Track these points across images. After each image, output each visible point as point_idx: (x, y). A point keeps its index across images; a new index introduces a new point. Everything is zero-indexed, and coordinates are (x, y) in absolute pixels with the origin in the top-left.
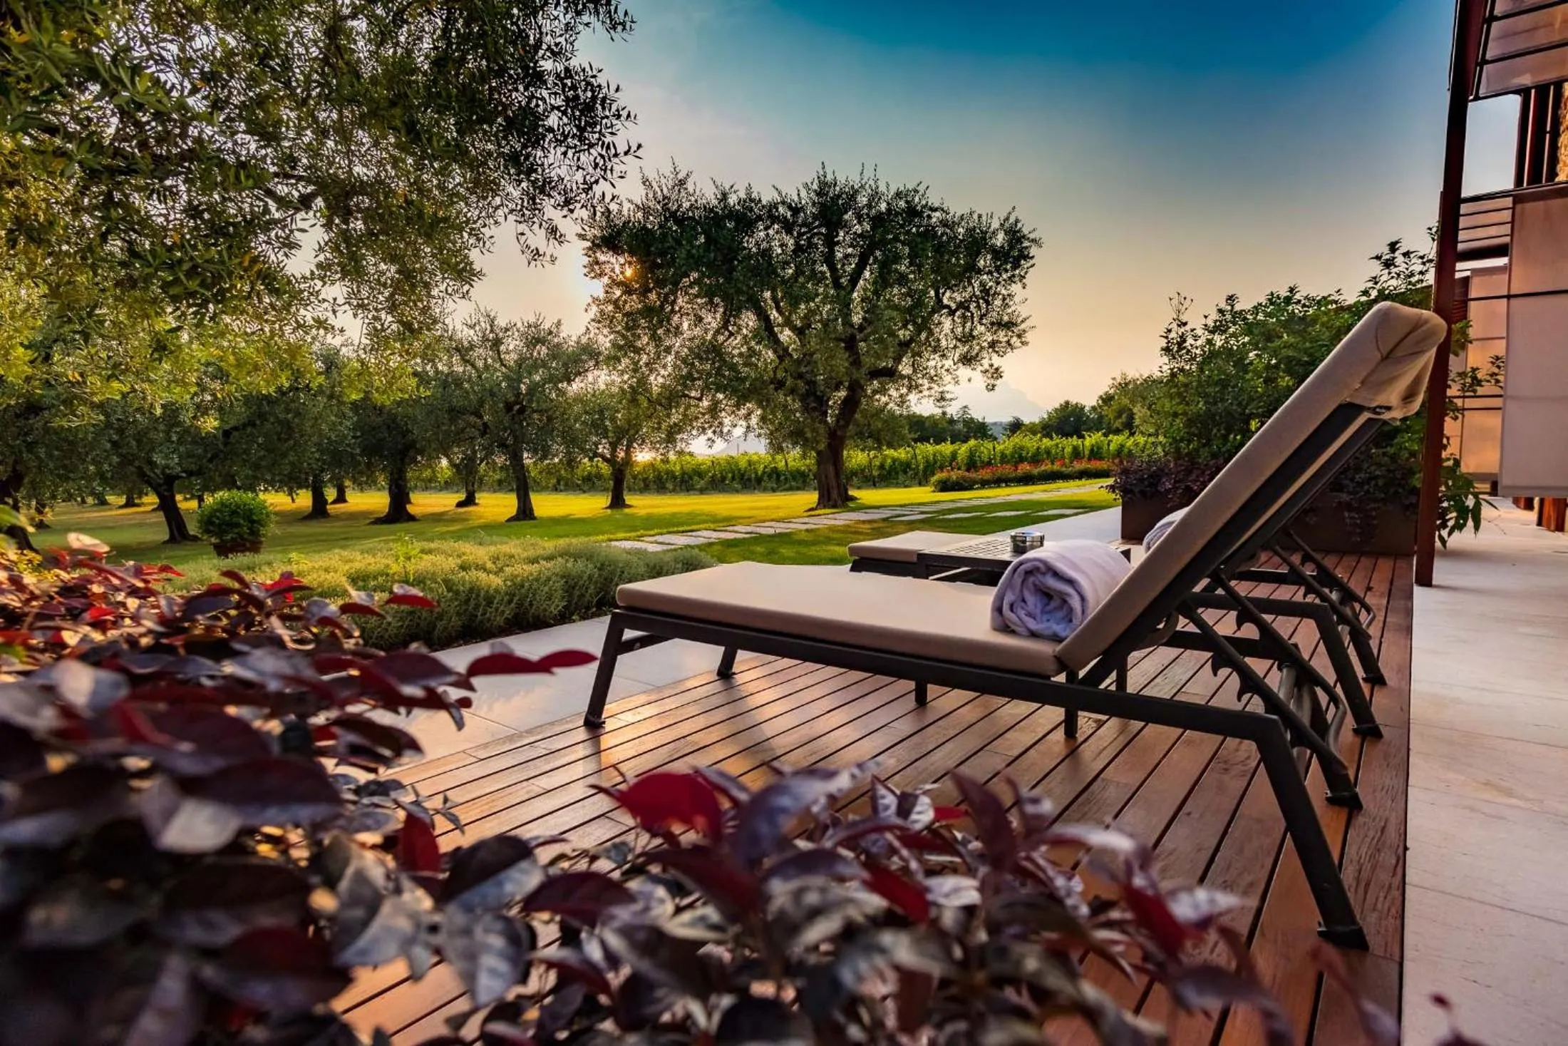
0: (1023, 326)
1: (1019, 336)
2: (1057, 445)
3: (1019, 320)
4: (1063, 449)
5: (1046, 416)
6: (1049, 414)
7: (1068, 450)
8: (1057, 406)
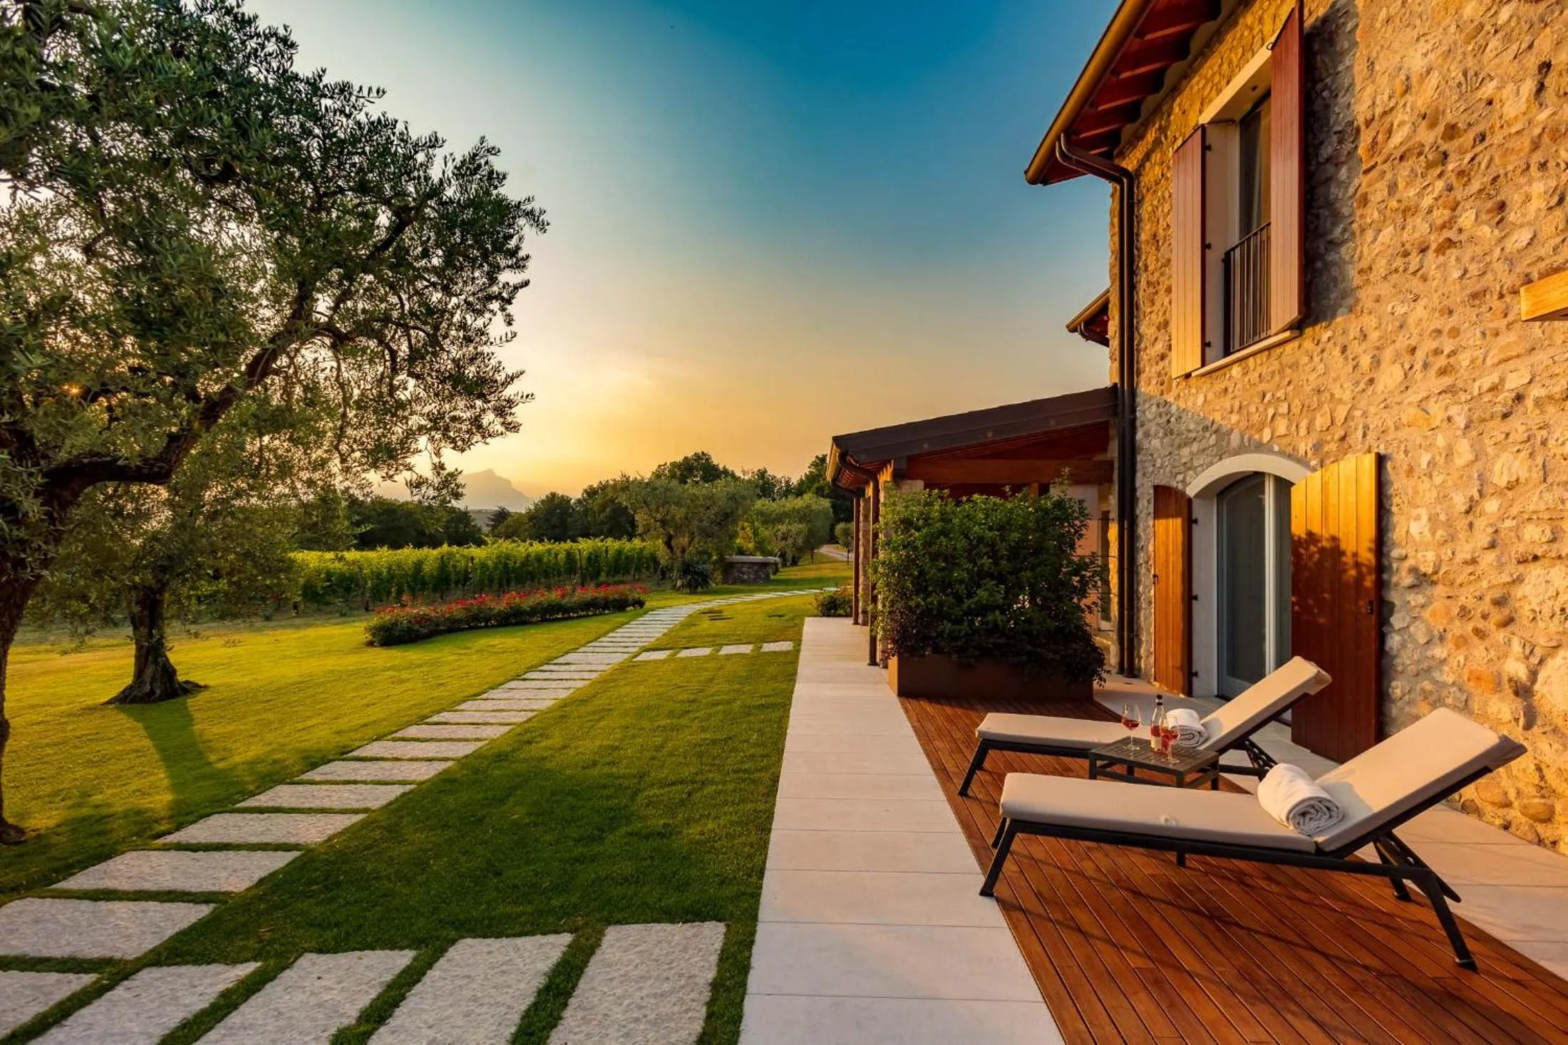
0: (509, 392)
1: (500, 411)
2: (549, 551)
3: (500, 377)
4: (556, 555)
5: (532, 507)
6: (536, 505)
7: (562, 556)
8: (544, 497)
